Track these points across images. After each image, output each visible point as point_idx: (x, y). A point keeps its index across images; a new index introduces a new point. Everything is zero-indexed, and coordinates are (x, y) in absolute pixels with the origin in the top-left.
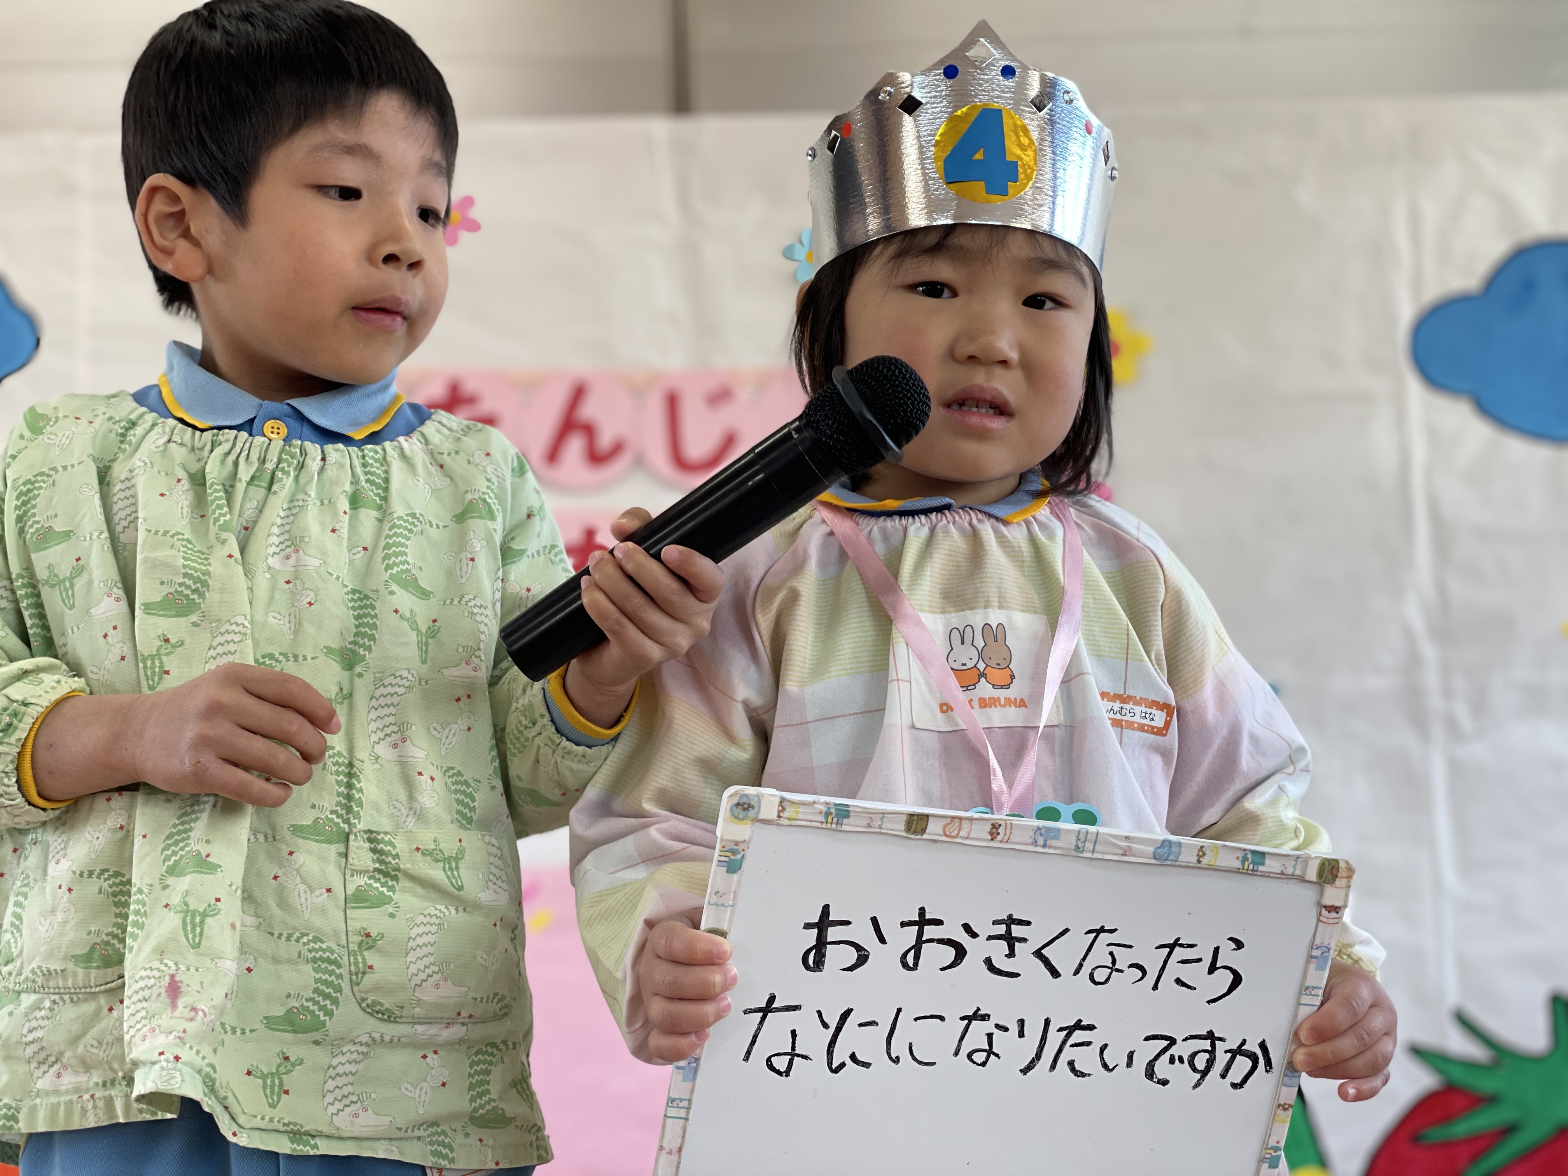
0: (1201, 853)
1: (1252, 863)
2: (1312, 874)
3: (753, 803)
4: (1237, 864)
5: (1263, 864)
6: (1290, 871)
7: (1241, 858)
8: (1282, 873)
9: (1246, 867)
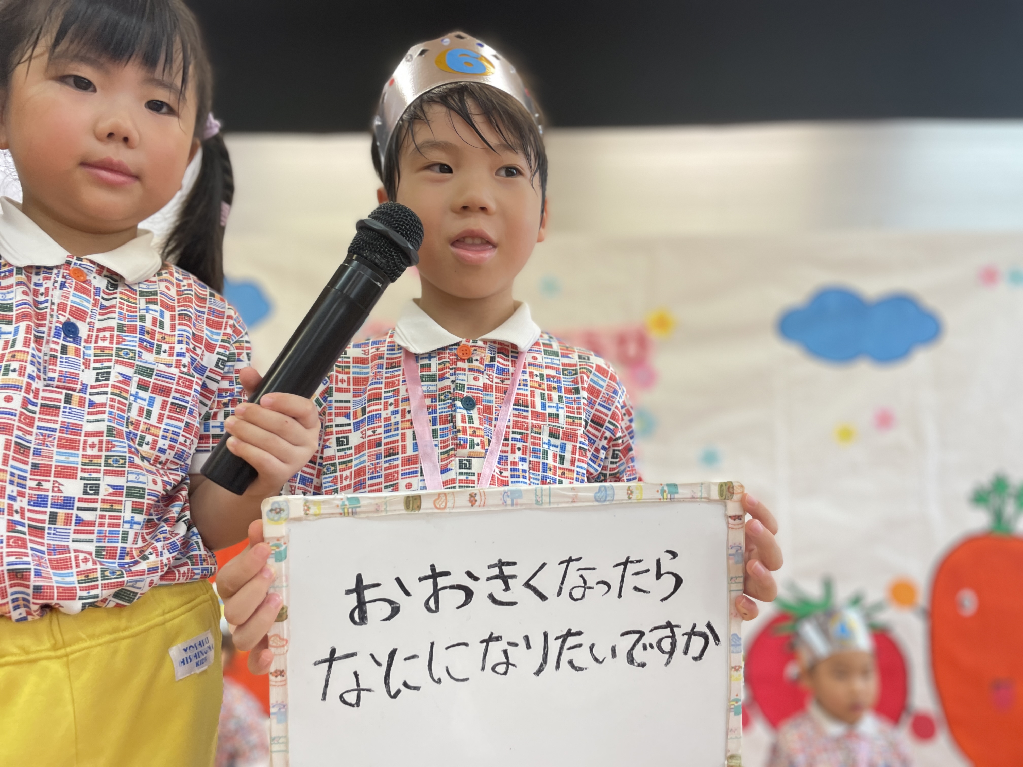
0: (629, 492)
1: (669, 493)
2: (715, 494)
3: (282, 507)
4: (659, 496)
5: (677, 493)
6: (698, 495)
7: (660, 491)
8: (693, 498)
9: (665, 497)
